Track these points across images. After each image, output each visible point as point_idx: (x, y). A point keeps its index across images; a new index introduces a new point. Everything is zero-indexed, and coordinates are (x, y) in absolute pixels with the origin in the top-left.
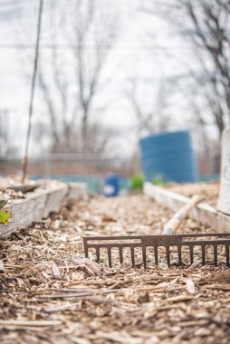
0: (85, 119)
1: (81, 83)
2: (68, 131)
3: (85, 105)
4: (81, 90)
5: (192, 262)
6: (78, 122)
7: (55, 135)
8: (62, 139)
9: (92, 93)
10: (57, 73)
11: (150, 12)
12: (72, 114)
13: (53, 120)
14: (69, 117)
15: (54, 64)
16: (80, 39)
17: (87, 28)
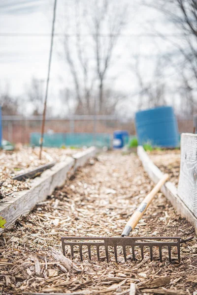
0: (101, 86)
1: (98, 59)
2: (88, 95)
3: (101, 76)
4: (98, 65)
5: (143, 258)
6: (96, 89)
7: (79, 98)
8: (84, 101)
9: (106, 66)
10: (80, 52)
11: (150, 6)
12: (91, 83)
13: (77, 87)
14: (89, 85)
15: (77, 45)
16: (98, 26)
17: (103, 18)
